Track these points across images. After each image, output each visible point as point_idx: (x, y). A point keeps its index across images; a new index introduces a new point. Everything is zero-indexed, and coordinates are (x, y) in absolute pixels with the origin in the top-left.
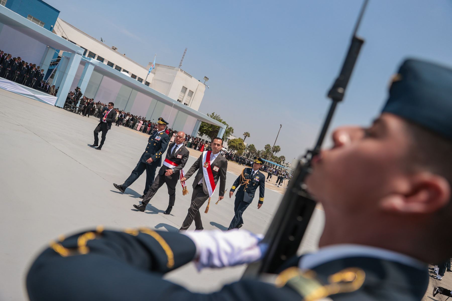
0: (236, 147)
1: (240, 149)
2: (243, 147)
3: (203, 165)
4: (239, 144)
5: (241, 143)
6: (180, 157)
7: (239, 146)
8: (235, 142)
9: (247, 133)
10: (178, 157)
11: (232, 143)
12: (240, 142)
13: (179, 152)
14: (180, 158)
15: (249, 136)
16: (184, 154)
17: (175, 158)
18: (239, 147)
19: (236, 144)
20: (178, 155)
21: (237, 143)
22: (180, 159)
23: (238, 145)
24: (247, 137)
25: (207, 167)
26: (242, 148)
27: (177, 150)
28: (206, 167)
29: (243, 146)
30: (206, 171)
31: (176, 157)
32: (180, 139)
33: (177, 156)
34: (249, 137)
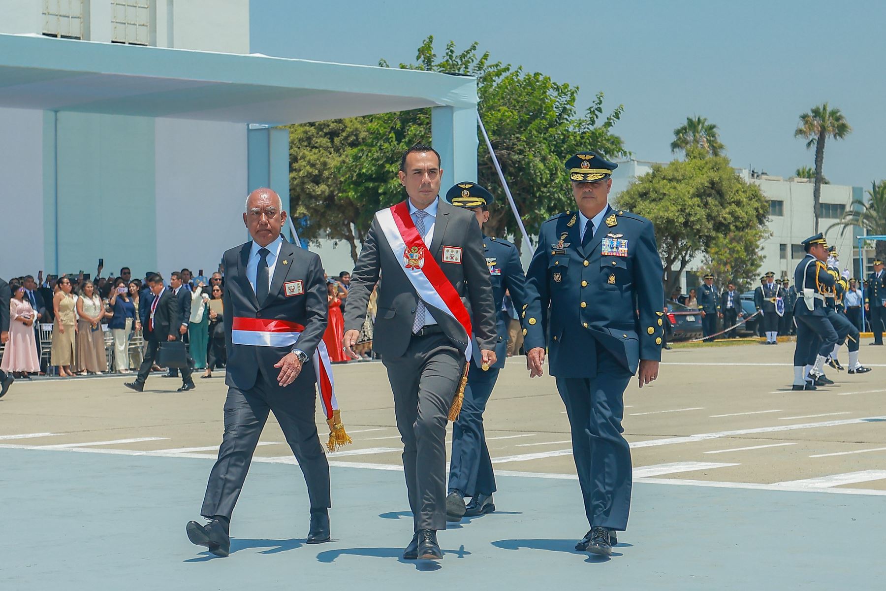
0: (686, 224)
1: (720, 227)
2: (738, 203)
3: (403, 262)
4: (701, 194)
5: (712, 183)
6: (294, 288)
7: (702, 213)
8: (664, 187)
9: (816, 113)
10: (288, 293)
11: (642, 205)
12: (702, 180)
13: (285, 274)
14: (296, 292)
15: (841, 130)
16: (305, 273)
17: (280, 300)
18: (709, 217)
19: (675, 202)
20: (287, 286)
21: (685, 190)
22: (299, 295)
23: (697, 200)
24: (829, 140)
25: (421, 263)
26: (737, 218)
27: (271, 270)
28: (418, 267)
29: (743, 198)
30: (424, 278)
31: (280, 296)
32: (272, 220)
33: (282, 291)
34: (847, 136)
